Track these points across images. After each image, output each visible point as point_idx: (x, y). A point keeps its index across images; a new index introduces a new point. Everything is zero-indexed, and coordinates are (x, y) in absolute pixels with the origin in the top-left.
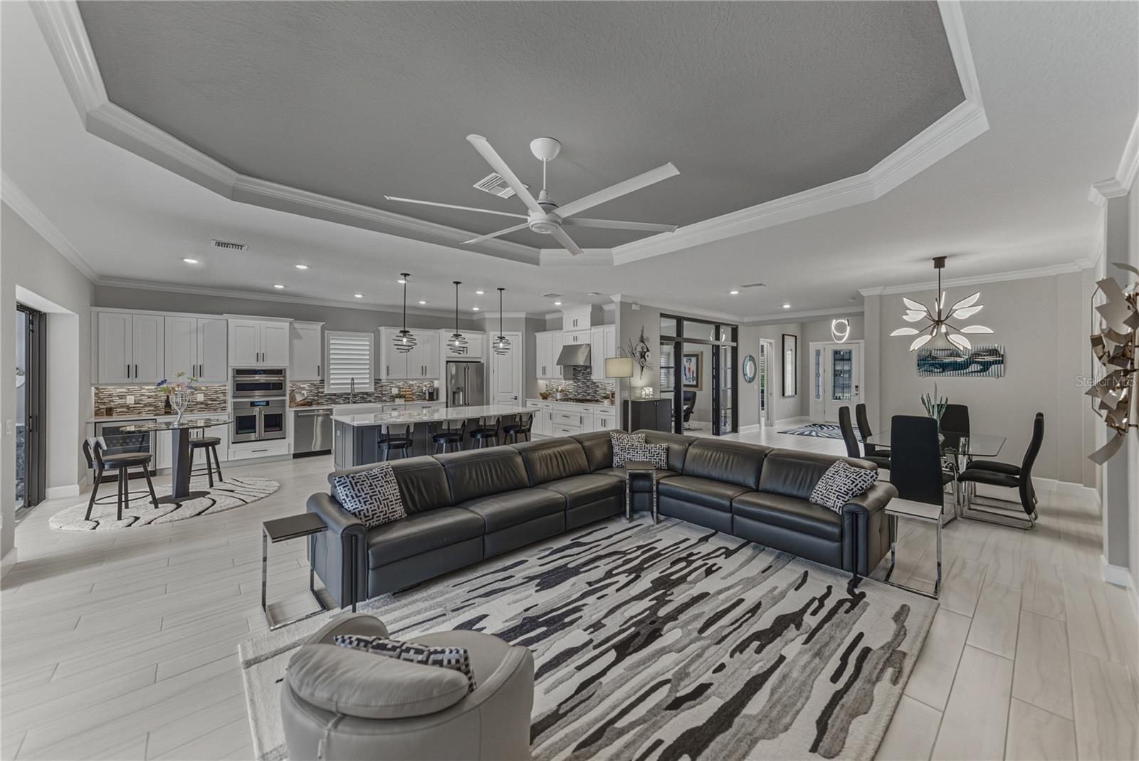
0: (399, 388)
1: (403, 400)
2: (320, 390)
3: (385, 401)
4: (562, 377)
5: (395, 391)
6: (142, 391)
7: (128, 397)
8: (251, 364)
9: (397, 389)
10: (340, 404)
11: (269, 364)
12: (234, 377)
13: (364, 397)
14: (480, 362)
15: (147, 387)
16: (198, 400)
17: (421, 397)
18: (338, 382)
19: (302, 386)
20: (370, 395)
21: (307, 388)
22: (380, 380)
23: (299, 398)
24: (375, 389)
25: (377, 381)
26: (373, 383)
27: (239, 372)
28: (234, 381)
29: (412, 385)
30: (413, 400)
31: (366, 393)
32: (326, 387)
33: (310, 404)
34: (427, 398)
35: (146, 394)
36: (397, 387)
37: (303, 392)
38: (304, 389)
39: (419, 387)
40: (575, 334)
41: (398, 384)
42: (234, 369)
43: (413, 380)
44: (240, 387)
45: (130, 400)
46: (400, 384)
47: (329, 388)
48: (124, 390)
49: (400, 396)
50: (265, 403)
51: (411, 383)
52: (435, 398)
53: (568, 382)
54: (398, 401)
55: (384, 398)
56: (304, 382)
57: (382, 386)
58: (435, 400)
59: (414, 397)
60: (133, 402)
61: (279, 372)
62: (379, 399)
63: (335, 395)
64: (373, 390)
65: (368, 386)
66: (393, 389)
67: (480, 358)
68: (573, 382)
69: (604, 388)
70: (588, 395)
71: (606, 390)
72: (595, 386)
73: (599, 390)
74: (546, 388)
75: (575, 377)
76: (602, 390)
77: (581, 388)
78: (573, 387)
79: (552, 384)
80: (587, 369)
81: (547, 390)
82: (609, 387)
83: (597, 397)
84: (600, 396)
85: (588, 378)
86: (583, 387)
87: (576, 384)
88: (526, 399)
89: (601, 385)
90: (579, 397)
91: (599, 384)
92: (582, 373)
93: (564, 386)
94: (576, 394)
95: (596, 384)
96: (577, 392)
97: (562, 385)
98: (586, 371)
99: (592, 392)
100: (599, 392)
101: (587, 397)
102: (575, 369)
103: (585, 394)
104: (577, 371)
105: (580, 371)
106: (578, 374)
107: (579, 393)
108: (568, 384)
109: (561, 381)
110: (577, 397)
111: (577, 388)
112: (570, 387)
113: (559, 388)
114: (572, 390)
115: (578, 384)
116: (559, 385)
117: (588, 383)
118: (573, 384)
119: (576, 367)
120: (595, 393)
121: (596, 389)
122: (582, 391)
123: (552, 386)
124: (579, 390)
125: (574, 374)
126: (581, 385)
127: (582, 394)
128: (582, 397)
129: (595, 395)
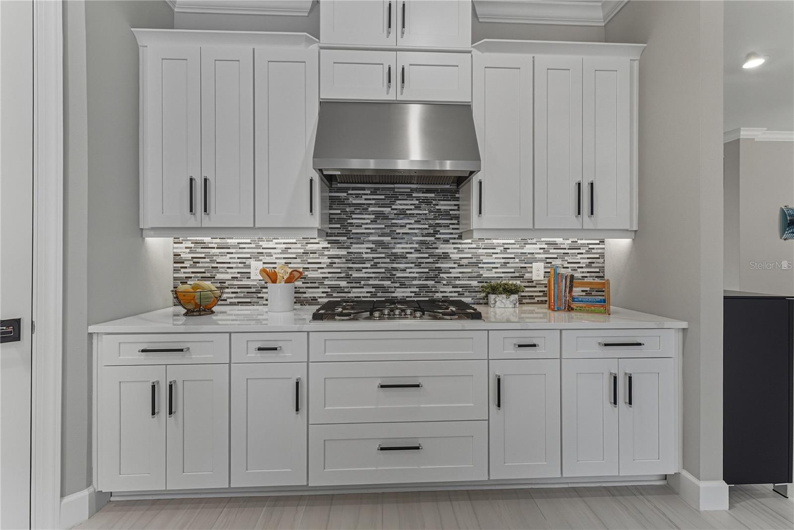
68: (329, 246)
69: (471, 260)
70: (403, 285)
71: (480, 265)
72: (431, 255)
73: (450, 268)
74: (176, 270)
75: (339, 226)
76: (460, 266)
77: (369, 266)
78: (329, 260)
79: (208, 255)
80: (398, 202)
81: (175, 279)
82: (494, 256)
83: (442, 290)
84: (453, 287)
85: (398, 231)
86: (376, 260)
87: (343, 252)
88: (92, 329)
89: (456, 251)
90: (361, 292)
91: (450, 248)
92: (373, 213)
93: (276, 258)
94: (343, 284)
95: (437, 251)
96: (348, 277)
97: (270, 255)
98: (393, 207)
99: (417, 275)
100: (451, 273)
101: (398, 292)
102: (338, 198)
103: (389, 282)
104: (350, 205)
105: (363, 208)
106: (354, 216)
107: (358, 280)
108: (302, 251)
109: (261, 243)
110: (350, 295)
111: (347, 265)
112: (310, 261)
113: (249, 267)
114: (321, 273)
115: (350, 251)
116: (249, 256)
117: (399, 248)
118: (326, 253)
119: (345, 194)
120: (431, 279)
121: (437, 265)
122: (373, 273)
123: (212, 261)
124: (359, 270)
125: (332, 216)
126: (365, 256)
127: (371, 282)
128: (374, 295)
129: (433, 282)
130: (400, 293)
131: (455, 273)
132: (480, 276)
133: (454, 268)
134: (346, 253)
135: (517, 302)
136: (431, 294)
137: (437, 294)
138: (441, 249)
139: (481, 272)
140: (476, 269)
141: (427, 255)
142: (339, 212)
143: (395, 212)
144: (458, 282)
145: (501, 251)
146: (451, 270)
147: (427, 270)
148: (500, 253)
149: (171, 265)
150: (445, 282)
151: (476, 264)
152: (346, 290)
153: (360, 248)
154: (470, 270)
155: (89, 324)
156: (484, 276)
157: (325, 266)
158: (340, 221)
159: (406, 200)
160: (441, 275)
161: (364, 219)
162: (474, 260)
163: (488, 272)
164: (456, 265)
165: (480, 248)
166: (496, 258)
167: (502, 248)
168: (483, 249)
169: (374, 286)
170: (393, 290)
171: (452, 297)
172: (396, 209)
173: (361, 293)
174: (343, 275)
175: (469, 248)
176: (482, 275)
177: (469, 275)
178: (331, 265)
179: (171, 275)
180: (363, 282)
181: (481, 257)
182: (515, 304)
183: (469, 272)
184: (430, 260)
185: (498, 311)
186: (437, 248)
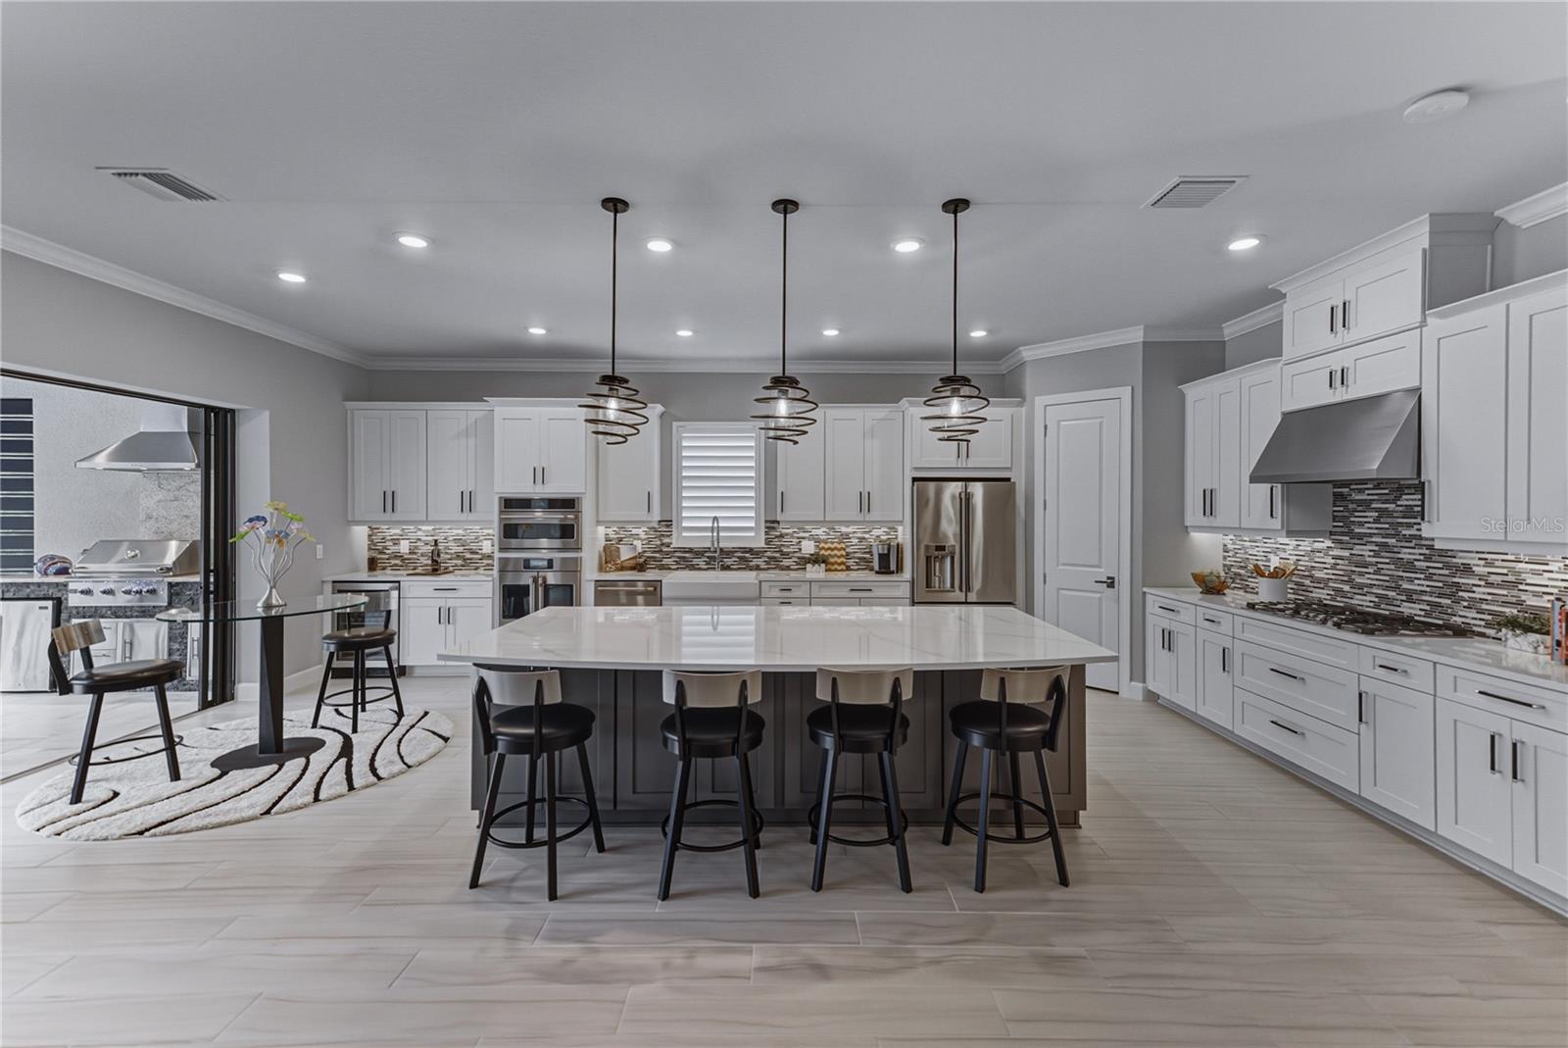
0: (818, 541)
1: (823, 565)
2: (666, 540)
3: (788, 568)
4: (1276, 524)
5: (808, 548)
6: (419, 533)
7: (402, 542)
8: (524, 488)
9: (812, 543)
10: (700, 569)
11: (555, 489)
12: (501, 512)
13: (745, 558)
14: (1008, 480)
15: (423, 528)
16: (484, 551)
17: (865, 564)
18: (694, 525)
19: (634, 531)
20: (757, 553)
21: (643, 536)
22: (778, 522)
23: (625, 554)
24: (768, 542)
25: (771, 524)
26: (763, 530)
27: (509, 504)
28: (501, 520)
29: (847, 536)
30: (848, 568)
31: (751, 551)
32: (674, 536)
33: (640, 567)
34: (877, 568)
35: (423, 538)
36: (812, 538)
37: (635, 542)
38: (636, 537)
39: (861, 539)
40: (1336, 362)
41: (814, 532)
42: (500, 498)
43: (847, 523)
44: (510, 531)
45: (404, 547)
46: (820, 532)
47: (680, 534)
48: (398, 531)
49: (816, 559)
50: (545, 563)
51: (844, 529)
52: (893, 567)
53: (1306, 544)
54: (815, 572)
55: (786, 562)
56: (638, 523)
57: (782, 536)
58: (893, 572)
59: (851, 562)
60: (408, 552)
61: (569, 504)
62: (774, 563)
63: (691, 550)
64: (760, 544)
65: (753, 534)
66: (804, 543)
67: (1009, 469)
68: (1333, 545)
69: (1506, 578)
70: (1410, 600)
71: (1521, 587)
72: (1447, 566)
73: (1474, 585)
74: (1225, 558)
75: (1341, 524)
76: (1489, 585)
77: (1371, 571)
78: (1333, 561)
79: (1244, 548)
80: (1404, 497)
81: (1225, 565)
82: (1546, 575)
83: (1461, 613)
84: (1478, 612)
85: (1404, 532)
86: (1380, 566)
87: (1346, 553)
88: (1145, 589)
89: (1483, 562)
90: (1363, 600)
91: (1474, 558)
92: (1376, 510)
93: (1290, 555)
94: (1346, 588)
95: (1454, 560)
96: (1350, 581)
97: (1284, 551)
98: (1399, 503)
99: (1428, 589)
100: (1474, 592)
101: (1404, 607)
102: (1341, 495)
103: (1394, 594)
104: (1352, 501)
105: (1366, 505)
106: (1356, 514)
107: (1361, 586)
108: (1310, 549)
109: (1279, 539)
110: (1353, 602)
111: (1349, 568)
112: (1317, 560)
113: (1269, 561)
114: (1327, 574)
115: (1353, 552)
116: (1269, 550)
117: (1405, 553)
118: (1331, 553)
119: (1348, 490)
120: (1447, 596)
121: (1455, 580)
122: (1377, 580)
123: (1246, 553)
124: (1361, 574)
125: (1335, 514)
126: (1368, 559)
127: (1375, 591)
128: (1377, 606)
129: (1449, 602)
130: (1407, 609)
131: (1480, 592)
132: (1520, 603)
133: (1480, 586)
134: (1348, 555)
135: (1539, 646)
136: (1445, 617)
137: (1454, 618)
138: (1460, 558)
139: (1523, 598)
140: (1515, 593)
141: (1440, 565)
142: (1341, 509)
143: (1401, 509)
144: (1484, 606)
145: (1560, 568)
146: (1475, 589)
147: (1441, 585)
148: (1557, 572)
149: (1222, 554)
150: (1465, 604)
151: (1514, 584)
152: (1349, 595)
153: (1362, 550)
154: (1505, 592)
155: (1144, 586)
156: (1528, 603)
157: (1329, 566)
158: (1343, 519)
159: (1414, 494)
160: (1461, 594)
161: (1366, 517)
162: (1511, 578)
163: (1535, 598)
164: (1483, 583)
165: (1521, 562)
166: (1549, 579)
167: (1561, 565)
168: (1526, 562)
169: (1377, 596)
170: (1398, 603)
171: (1476, 625)
172: (1401, 506)
173: (1364, 602)
174: (1346, 578)
175: (1503, 560)
176: (1524, 601)
177: (1504, 599)
178: (1334, 566)
179: (1222, 562)
180: (1365, 589)
181: (1523, 575)
182: (1536, 648)
183: (1504, 595)
184: (1446, 572)
185: (1511, 653)
186: (1455, 557)
